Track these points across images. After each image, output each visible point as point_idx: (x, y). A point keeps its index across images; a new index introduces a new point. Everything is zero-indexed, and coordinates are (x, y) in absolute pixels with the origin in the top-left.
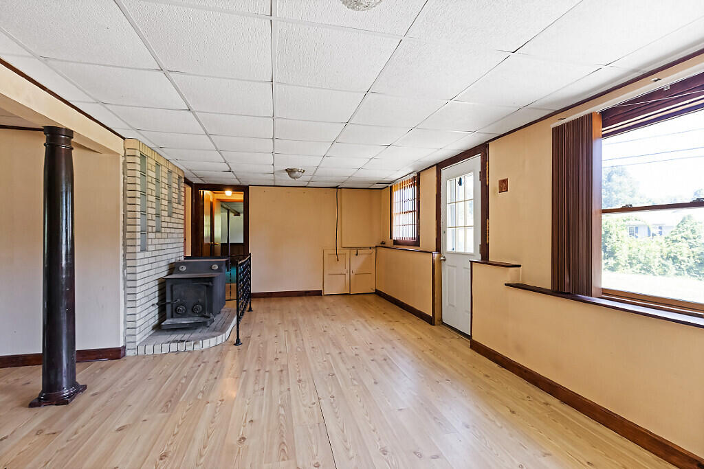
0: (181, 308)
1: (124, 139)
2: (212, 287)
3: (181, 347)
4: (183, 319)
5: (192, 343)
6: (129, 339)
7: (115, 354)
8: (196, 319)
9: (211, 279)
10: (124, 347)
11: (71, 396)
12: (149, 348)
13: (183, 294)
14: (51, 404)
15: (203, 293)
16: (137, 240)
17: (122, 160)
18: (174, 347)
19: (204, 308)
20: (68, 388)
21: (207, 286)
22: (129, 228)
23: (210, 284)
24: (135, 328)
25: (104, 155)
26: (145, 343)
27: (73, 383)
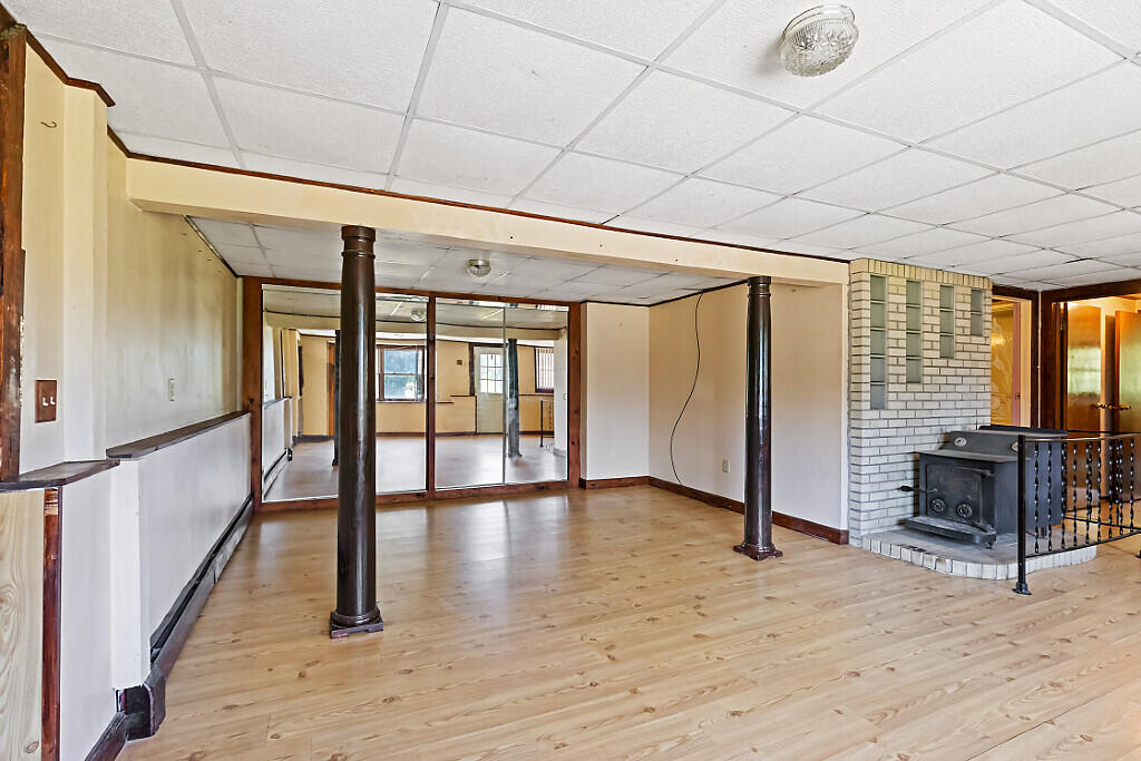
0: (938, 503)
1: (848, 262)
2: (992, 479)
3: (918, 558)
4: (940, 520)
5: (934, 558)
6: (853, 524)
7: (836, 537)
8: (964, 528)
9: (991, 465)
10: (847, 533)
11: (764, 556)
12: (876, 543)
13: (942, 480)
14: (746, 554)
15: (976, 487)
16: (864, 395)
17: (845, 290)
18: (907, 554)
19: (976, 512)
20: (763, 545)
21: (983, 476)
22: (854, 378)
23: (988, 473)
24: (860, 511)
25: (828, 288)
26: (871, 537)
27: (768, 543)
